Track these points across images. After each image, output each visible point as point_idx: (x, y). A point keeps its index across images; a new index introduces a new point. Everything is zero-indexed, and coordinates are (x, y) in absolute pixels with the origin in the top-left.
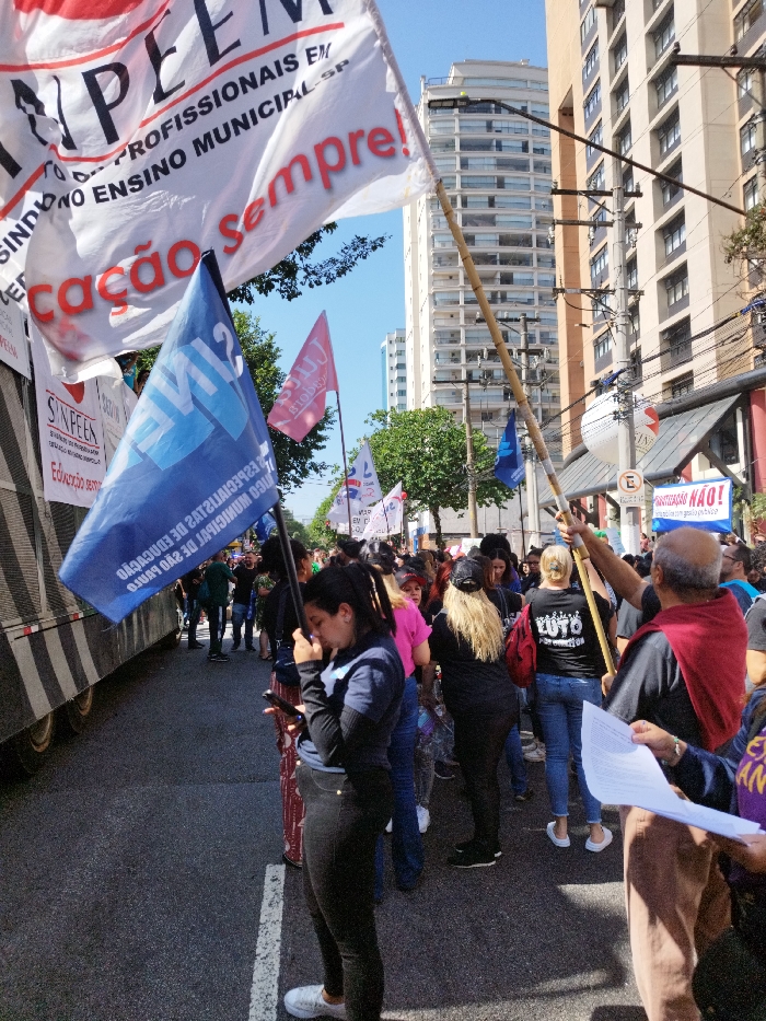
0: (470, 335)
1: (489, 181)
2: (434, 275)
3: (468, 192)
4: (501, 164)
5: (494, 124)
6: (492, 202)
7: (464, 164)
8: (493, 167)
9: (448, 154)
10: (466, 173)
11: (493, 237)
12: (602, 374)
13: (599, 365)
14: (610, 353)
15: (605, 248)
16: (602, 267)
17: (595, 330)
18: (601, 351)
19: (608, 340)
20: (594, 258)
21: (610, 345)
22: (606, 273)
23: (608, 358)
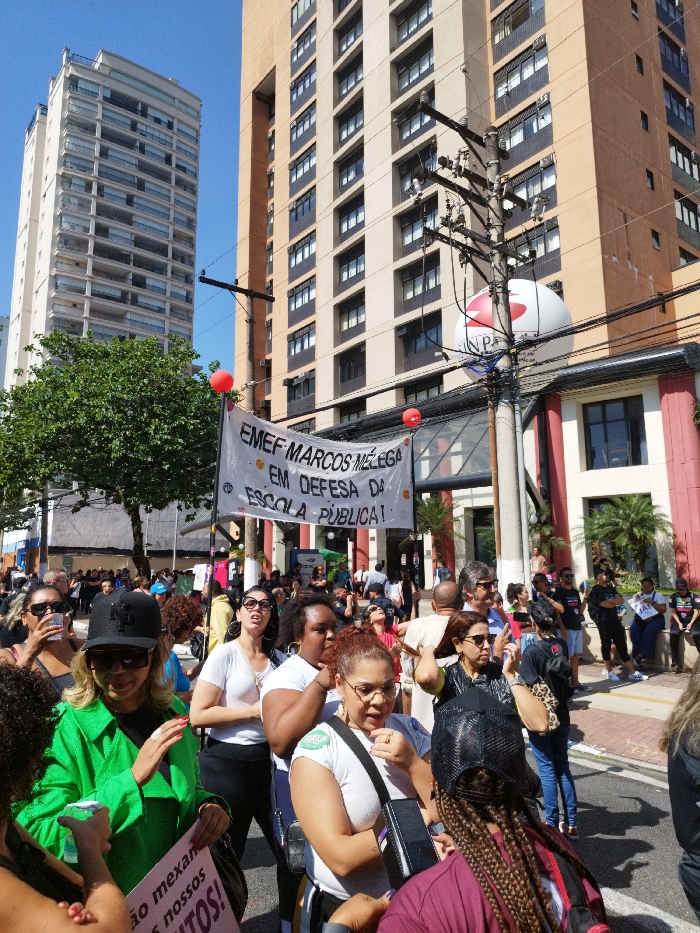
0: (95, 329)
1: (129, 178)
2: (57, 256)
3: (105, 182)
4: (143, 167)
5: (139, 126)
6: (130, 201)
7: (104, 153)
8: (134, 168)
9: (87, 137)
10: (105, 162)
11: (128, 236)
12: (300, 372)
13: (294, 363)
14: (312, 350)
15: (312, 236)
16: (306, 256)
17: (291, 324)
18: (298, 347)
19: (309, 335)
20: (294, 246)
21: (313, 341)
22: (311, 262)
23: (309, 355)
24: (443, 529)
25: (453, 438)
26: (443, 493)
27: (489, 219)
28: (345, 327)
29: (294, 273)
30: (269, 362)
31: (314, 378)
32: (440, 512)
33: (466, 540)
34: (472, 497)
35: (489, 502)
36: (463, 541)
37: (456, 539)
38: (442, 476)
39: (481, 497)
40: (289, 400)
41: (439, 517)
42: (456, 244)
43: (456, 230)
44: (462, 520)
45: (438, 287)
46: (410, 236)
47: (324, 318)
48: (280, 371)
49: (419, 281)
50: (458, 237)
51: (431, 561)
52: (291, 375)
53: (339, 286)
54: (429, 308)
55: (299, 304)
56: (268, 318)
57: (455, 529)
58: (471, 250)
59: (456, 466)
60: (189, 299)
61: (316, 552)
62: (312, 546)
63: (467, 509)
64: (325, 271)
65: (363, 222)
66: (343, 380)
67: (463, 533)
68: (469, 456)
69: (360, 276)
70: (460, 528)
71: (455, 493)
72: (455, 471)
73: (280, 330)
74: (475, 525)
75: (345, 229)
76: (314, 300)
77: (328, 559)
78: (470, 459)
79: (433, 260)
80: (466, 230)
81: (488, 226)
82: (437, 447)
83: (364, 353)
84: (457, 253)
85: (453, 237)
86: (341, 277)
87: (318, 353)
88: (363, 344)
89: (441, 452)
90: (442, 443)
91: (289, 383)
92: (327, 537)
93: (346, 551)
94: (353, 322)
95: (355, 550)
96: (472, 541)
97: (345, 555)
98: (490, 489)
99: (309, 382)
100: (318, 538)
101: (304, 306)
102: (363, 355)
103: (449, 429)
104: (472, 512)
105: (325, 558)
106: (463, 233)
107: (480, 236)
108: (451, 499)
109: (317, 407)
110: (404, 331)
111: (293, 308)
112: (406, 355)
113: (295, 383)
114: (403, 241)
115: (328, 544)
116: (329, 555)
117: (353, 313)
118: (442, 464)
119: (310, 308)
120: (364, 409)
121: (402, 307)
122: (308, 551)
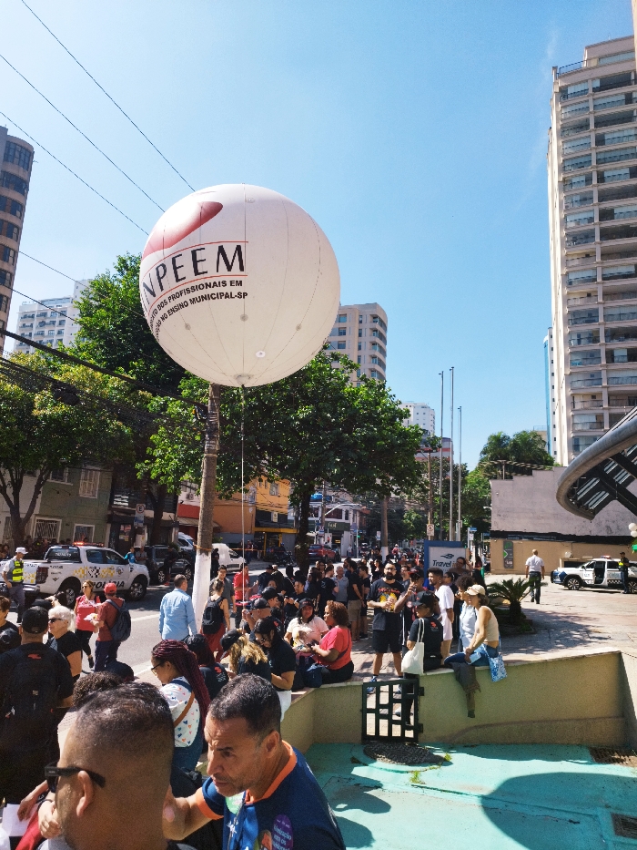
0: (610, 312)
2: (566, 255)
3: (602, 168)
7: (600, 140)
8: (634, 139)
9: (584, 134)
10: (602, 149)
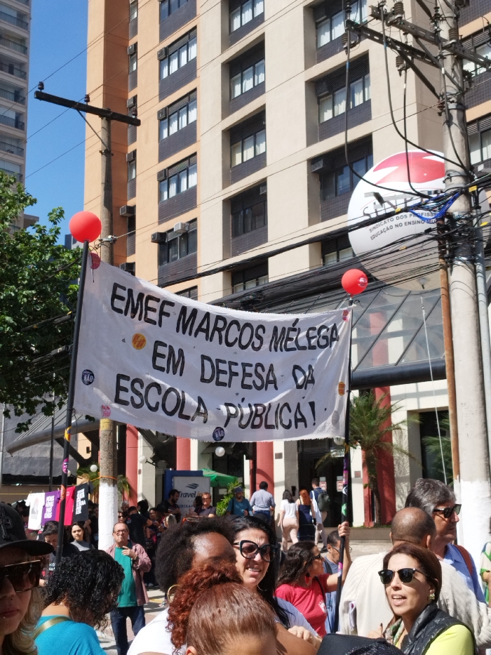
12: (176, 223)
13: (166, 211)
14: (192, 192)
15: (191, 36)
16: (184, 62)
17: (162, 157)
18: (173, 188)
19: (188, 172)
20: (166, 50)
21: (193, 179)
22: (190, 71)
23: (188, 200)
24: (378, 441)
25: (390, 313)
26: (377, 390)
27: (437, 8)
28: (238, 161)
29: (166, 87)
30: (132, 210)
31: (195, 232)
32: (374, 416)
33: (410, 456)
34: (418, 395)
35: (442, 402)
36: (406, 459)
37: (396, 455)
38: (374, 366)
39: (431, 395)
40: (160, 262)
41: (373, 423)
42: (392, 44)
43: (393, 24)
44: (405, 428)
45: (367, 104)
46: (328, 34)
47: (209, 148)
48: (148, 223)
49: (341, 95)
50: (395, 34)
51: (361, 486)
52: (164, 228)
53: (230, 104)
54: (355, 133)
55: (174, 129)
56: (130, 149)
57: (394, 441)
58: (413, 51)
59: (394, 352)
60: (19, 123)
61: (199, 474)
62: (194, 467)
63: (410, 413)
64: (209, 83)
65: (262, 15)
66: (236, 233)
67: (405, 446)
68: (413, 338)
69: (259, 89)
70: (401, 440)
71: (395, 390)
72: (393, 358)
73: (148, 166)
74: (423, 434)
75: (236, 25)
76: (195, 123)
77: (216, 485)
78: (414, 343)
79: (360, 67)
80: (405, 23)
81: (436, 18)
82: (368, 326)
83: (265, 195)
84: (393, 55)
85: (387, 34)
86: (231, 91)
87: (201, 196)
88: (263, 183)
89: (374, 332)
90: (374, 320)
91: (160, 239)
92: (214, 454)
93: (242, 475)
94: (249, 154)
95: (254, 471)
96: (419, 458)
97: (240, 480)
98: (443, 384)
99: (188, 236)
100: (202, 454)
101: (180, 132)
102: (264, 198)
103: (385, 301)
104: (417, 416)
105: (212, 484)
106: (400, 28)
107: (425, 31)
108: (389, 398)
109: (200, 271)
110: (320, 165)
111: (165, 135)
112: (324, 198)
113: (170, 238)
114: (317, 41)
115: (216, 463)
116: (218, 479)
117: (250, 141)
118: (375, 350)
119: (189, 135)
120: (267, 273)
121: (317, 131)
122: (188, 473)
